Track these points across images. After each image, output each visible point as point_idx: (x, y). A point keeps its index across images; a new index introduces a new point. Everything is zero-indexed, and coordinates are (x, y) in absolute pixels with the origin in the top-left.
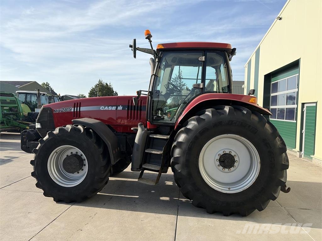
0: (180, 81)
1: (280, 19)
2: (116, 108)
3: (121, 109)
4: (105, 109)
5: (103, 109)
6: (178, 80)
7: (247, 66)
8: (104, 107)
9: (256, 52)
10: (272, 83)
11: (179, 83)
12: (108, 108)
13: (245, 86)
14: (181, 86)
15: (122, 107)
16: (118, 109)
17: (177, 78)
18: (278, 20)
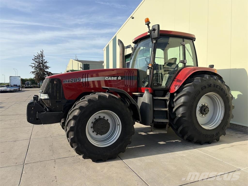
0: (42, 59)
1: (133, 18)
2: (117, 78)
3: (120, 79)
4: (109, 79)
5: (107, 79)
6: (40, 58)
7: (105, 49)
8: (108, 78)
9: (113, 40)
10: (126, 62)
11: (41, 61)
12: (111, 78)
13: (105, 64)
14: (43, 63)
15: (121, 77)
16: (118, 79)
17: (39, 56)
18: (131, 19)
